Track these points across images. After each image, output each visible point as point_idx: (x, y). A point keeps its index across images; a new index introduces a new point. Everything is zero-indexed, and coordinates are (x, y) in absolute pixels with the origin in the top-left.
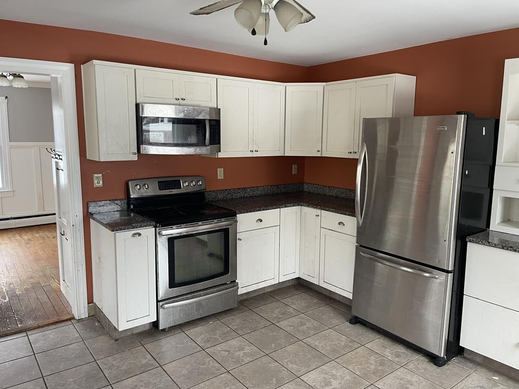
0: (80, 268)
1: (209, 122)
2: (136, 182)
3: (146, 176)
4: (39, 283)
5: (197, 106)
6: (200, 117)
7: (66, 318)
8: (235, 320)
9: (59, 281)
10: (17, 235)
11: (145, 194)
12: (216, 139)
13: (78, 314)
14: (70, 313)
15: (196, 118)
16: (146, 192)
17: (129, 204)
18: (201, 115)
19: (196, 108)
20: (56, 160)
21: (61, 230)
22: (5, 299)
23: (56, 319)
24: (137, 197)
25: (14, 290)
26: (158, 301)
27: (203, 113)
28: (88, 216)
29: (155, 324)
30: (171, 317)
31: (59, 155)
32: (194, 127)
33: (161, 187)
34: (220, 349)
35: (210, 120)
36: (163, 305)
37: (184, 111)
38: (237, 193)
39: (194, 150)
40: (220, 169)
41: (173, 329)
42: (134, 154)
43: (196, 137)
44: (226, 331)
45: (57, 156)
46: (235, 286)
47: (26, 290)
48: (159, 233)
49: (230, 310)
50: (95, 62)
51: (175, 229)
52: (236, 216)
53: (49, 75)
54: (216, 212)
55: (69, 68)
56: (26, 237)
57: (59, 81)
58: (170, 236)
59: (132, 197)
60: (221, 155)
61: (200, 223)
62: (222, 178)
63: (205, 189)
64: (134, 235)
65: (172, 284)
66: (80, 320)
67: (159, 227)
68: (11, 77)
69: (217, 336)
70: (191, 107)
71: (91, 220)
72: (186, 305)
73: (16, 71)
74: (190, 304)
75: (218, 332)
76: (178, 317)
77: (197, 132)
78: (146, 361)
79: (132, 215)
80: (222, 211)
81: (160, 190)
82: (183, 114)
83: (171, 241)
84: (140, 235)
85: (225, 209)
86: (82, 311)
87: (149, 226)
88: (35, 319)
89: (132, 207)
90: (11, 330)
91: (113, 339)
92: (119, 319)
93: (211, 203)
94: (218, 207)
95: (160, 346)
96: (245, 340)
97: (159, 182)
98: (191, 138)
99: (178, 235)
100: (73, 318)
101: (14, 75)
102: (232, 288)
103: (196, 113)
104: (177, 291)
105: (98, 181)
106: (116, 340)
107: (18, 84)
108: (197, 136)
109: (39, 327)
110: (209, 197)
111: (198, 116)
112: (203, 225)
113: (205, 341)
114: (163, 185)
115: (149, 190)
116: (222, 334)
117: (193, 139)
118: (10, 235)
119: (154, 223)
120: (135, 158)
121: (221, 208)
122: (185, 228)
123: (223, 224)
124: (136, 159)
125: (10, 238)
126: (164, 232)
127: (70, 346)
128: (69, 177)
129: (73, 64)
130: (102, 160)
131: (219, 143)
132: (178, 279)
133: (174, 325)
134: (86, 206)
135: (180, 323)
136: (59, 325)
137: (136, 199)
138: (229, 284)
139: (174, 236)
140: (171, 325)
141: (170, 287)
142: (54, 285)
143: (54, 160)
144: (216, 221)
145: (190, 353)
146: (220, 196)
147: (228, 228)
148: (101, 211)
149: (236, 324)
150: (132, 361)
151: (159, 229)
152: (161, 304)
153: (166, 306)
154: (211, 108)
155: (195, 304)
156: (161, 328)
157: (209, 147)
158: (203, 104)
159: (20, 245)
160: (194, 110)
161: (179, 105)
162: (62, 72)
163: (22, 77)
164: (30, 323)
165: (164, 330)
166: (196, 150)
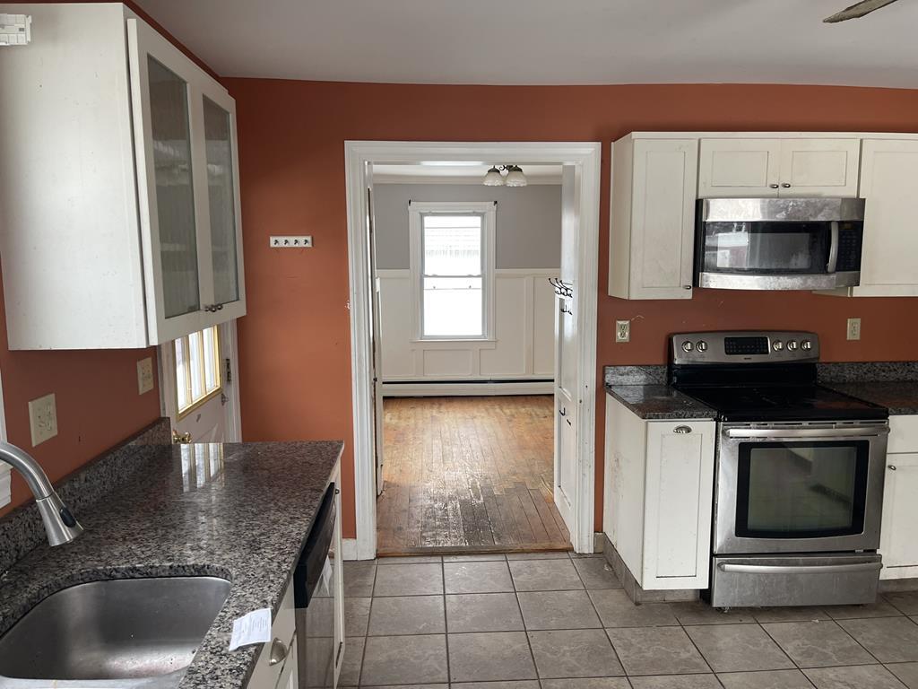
0: (587, 472)
1: (840, 228)
2: (685, 337)
3: (703, 327)
4: (524, 484)
5: (815, 196)
6: (820, 218)
7: (561, 547)
8: (871, 630)
9: (552, 486)
10: (497, 407)
11: (700, 360)
12: (851, 260)
13: (579, 546)
14: (566, 539)
15: (812, 219)
16: (702, 356)
17: (670, 375)
18: (822, 214)
19: (813, 200)
20: (562, 296)
21: (560, 406)
22: (479, 499)
23: (546, 545)
24: (686, 363)
25: (490, 487)
26: (712, 555)
27: (827, 210)
28: (603, 389)
29: (705, 595)
30: (736, 590)
31: (567, 289)
32: (804, 238)
33: (729, 349)
34: (835, 678)
35: (841, 223)
36: (722, 563)
37: (786, 209)
38: (890, 371)
39: (802, 282)
40: (855, 320)
41: (738, 613)
42: (688, 288)
43: (808, 256)
44: (848, 645)
45: (563, 290)
46: (875, 561)
47: (507, 490)
48: (723, 432)
49: (858, 605)
50: (635, 134)
51: (754, 428)
52: (886, 417)
53: (560, 164)
54: (840, 405)
55: (593, 149)
56: (508, 411)
57: (577, 171)
58: (743, 440)
59: (676, 363)
60: (858, 292)
61: (805, 424)
62: (858, 338)
63: (818, 358)
64: (679, 429)
65: (742, 528)
66: (581, 555)
67: (724, 421)
68: (506, 171)
69: (829, 651)
70: (802, 200)
71: (608, 397)
72: (767, 574)
73: (512, 161)
74: (775, 574)
75: (830, 642)
76: (749, 593)
77: (812, 248)
78: (688, 655)
79: (675, 394)
80: (855, 405)
81: (727, 354)
82: (783, 213)
83: (745, 448)
84: (689, 430)
85: (861, 401)
86: (586, 542)
87: (706, 417)
88: (518, 537)
89: (675, 379)
90: (487, 547)
91: (632, 601)
92: (645, 570)
93: (827, 386)
94: (844, 395)
95: (712, 635)
96: (891, 675)
97: (726, 339)
98: (797, 259)
99: (758, 440)
100: (571, 550)
101: (510, 168)
102: (867, 564)
103: (811, 211)
104: (749, 544)
105: (622, 333)
106: (637, 604)
107: (515, 181)
108: (810, 254)
109: (522, 552)
110: (824, 375)
111: (816, 215)
112: (810, 428)
113: (803, 653)
114: (733, 346)
115: (710, 353)
116: (840, 650)
117: (801, 261)
118: (488, 405)
119: (715, 413)
120: (688, 295)
121: (851, 397)
122: (773, 428)
123: (854, 431)
124: (690, 297)
125: (487, 410)
126: (734, 432)
127: (567, 594)
128: (581, 323)
129: (600, 143)
130: (633, 297)
131: (857, 267)
132: (753, 521)
133: (740, 605)
134: (601, 372)
135: (753, 605)
136: (550, 555)
137: (683, 367)
138: (859, 553)
139: (751, 440)
140: (736, 605)
141: (738, 534)
142: (545, 491)
143: (558, 297)
144: (839, 423)
145: (771, 667)
146: (850, 375)
147: (867, 442)
148: (624, 382)
149: (872, 637)
150: (663, 648)
151: (724, 425)
152: (717, 560)
153: (728, 567)
154: (845, 200)
155: (785, 577)
156: (715, 604)
157: (834, 276)
158: (827, 192)
159: (500, 423)
160: (807, 204)
161: (778, 197)
162: (582, 156)
163: (520, 170)
164: (511, 542)
165: (720, 610)
166: (805, 282)
